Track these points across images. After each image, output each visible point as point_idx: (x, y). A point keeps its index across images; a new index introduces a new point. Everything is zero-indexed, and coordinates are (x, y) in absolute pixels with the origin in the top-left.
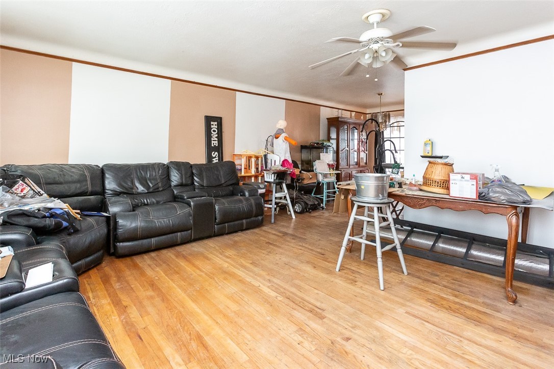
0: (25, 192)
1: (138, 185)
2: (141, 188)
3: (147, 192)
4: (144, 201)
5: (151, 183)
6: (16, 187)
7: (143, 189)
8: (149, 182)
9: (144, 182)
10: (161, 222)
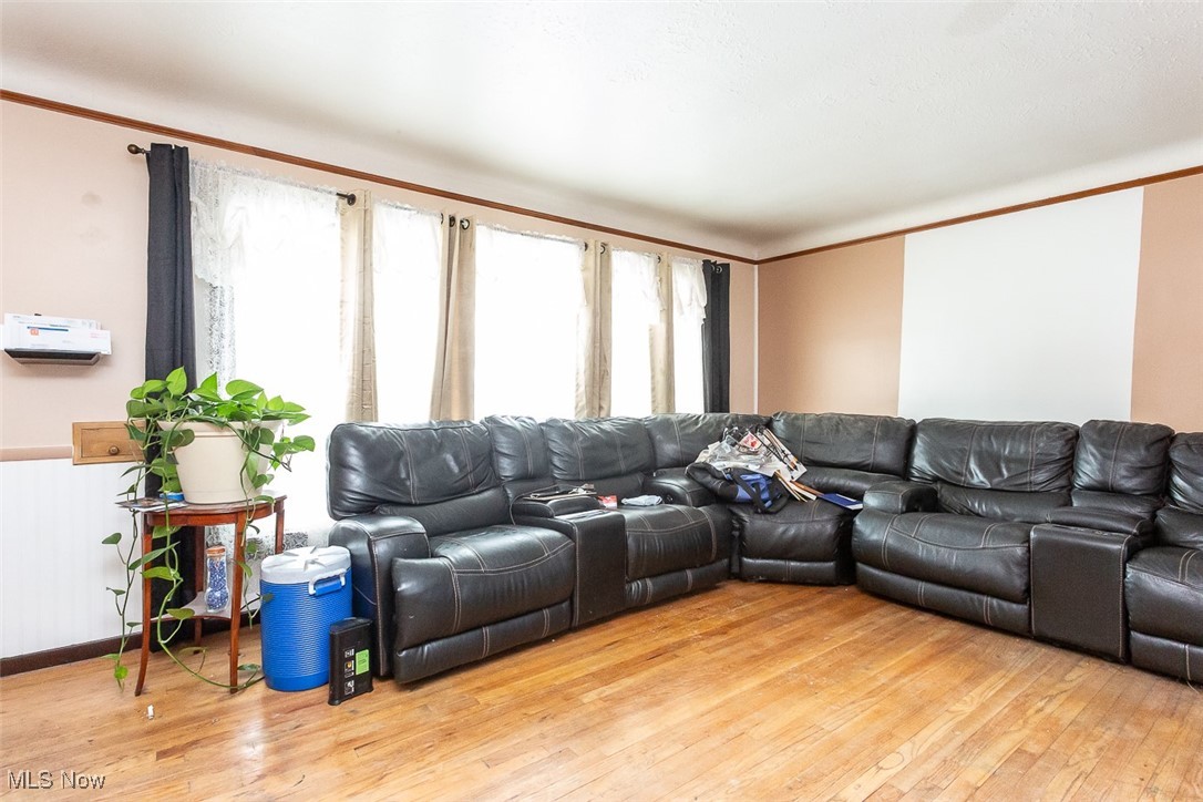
0: (757, 446)
1: (973, 466)
2: (978, 478)
3: (989, 487)
4: (973, 505)
5: (1008, 470)
6: (745, 438)
7: (982, 478)
8: (1003, 466)
9: (990, 463)
10: (929, 551)
